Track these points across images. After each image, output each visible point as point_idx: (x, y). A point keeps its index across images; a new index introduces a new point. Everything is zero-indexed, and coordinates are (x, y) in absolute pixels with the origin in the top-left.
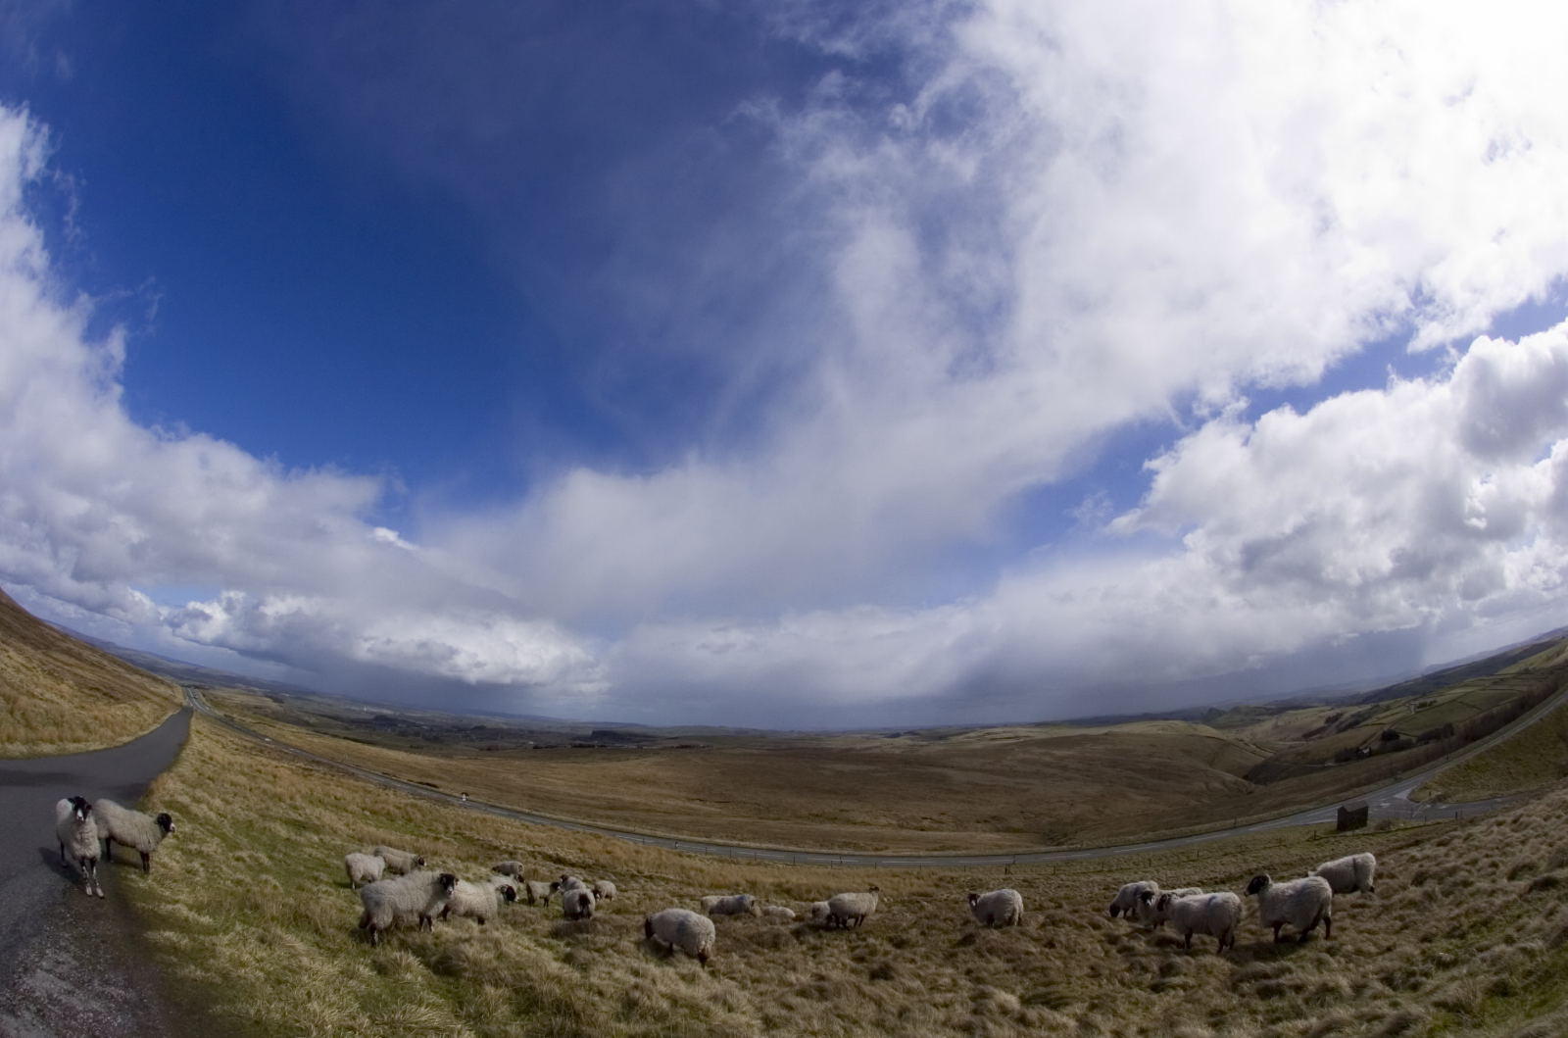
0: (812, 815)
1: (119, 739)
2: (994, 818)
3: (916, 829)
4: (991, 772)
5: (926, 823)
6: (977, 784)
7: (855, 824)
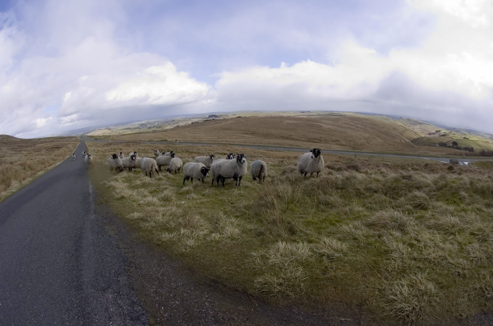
0: (280, 137)
1: (65, 158)
2: (337, 140)
3: (313, 142)
4: (335, 126)
5: (316, 140)
6: (331, 129)
7: (294, 140)
